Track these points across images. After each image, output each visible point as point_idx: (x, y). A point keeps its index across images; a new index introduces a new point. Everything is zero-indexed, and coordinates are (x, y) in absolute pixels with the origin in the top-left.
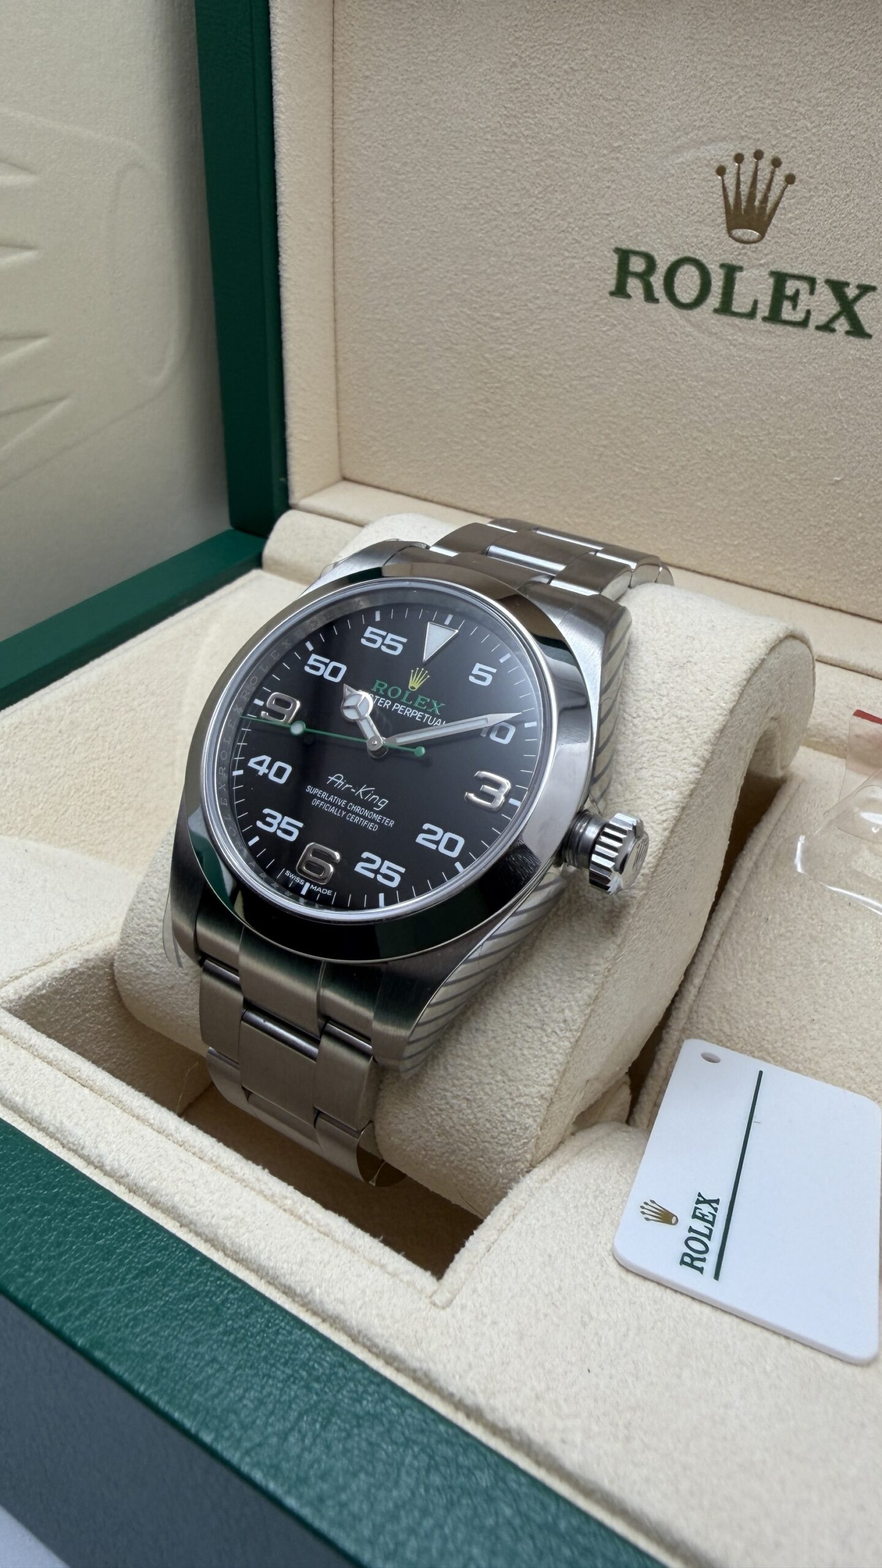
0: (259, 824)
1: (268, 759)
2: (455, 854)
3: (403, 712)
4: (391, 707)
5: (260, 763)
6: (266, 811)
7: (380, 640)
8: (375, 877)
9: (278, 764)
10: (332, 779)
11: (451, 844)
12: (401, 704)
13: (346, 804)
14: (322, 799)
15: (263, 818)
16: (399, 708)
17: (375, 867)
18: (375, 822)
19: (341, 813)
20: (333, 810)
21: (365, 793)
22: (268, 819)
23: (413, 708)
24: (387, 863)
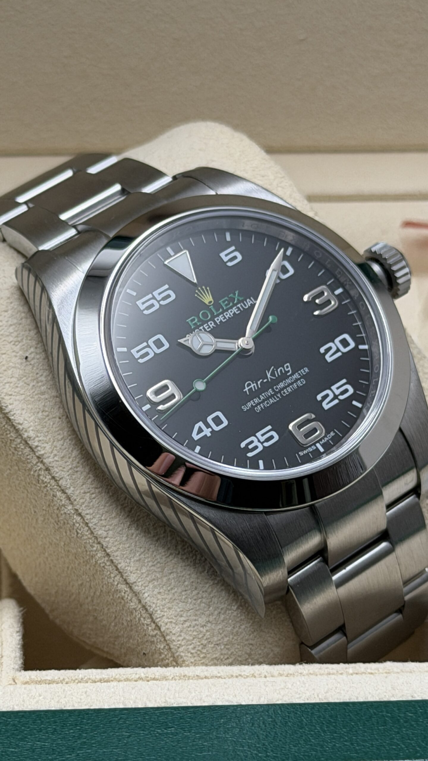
0: (250, 455)
1: (201, 424)
2: (352, 345)
3: (225, 318)
4: (215, 323)
5: (200, 430)
6: (243, 445)
7: (153, 301)
8: (339, 400)
9: (209, 419)
10: (247, 389)
11: (345, 343)
12: (218, 315)
13: (273, 390)
14: (259, 404)
15: (247, 449)
16: (220, 319)
17: (331, 396)
18: (299, 379)
19: (278, 397)
20: (271, 401)
21: (273, 374)
22: (250, 447)
23: (227, 310)
24: (334, 388)
